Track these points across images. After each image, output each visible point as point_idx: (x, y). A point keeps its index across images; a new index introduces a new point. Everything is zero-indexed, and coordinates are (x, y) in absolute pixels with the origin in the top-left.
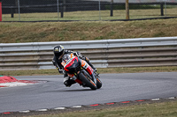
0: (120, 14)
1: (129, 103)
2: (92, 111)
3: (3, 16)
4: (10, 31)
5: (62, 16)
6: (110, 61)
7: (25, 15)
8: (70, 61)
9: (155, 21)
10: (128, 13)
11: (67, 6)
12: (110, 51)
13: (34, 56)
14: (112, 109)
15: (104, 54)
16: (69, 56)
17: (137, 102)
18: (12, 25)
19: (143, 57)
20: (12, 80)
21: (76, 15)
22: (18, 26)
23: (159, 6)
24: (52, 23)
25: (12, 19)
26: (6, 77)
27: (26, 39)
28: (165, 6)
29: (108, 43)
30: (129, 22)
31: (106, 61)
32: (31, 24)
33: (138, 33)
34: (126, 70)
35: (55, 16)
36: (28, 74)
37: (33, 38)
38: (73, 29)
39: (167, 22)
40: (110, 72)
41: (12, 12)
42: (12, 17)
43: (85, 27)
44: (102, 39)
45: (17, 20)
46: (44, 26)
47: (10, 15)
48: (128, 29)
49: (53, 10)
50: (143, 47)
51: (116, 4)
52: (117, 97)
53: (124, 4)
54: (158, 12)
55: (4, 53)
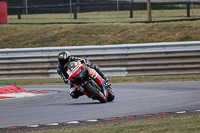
0: (141, 15)
1: (151, 116)
2: (110, 126)
3: (9, 17)
4: (17, 34)
5: (75, 18)
6: (130, 68)
7: (33, 16)
8: (76, 69)
9: (181, 23)
10: (150, 14)
11: (81, 6)
12: (129, 57)
13: (43, 63)
14: (132, 124)
15: (122, 60)
16: (76, 63)
17: (161, 115)
18: (19, 27)
19: (166, 65)
20: (18, 90)
21: (91, 17)
22: (26, 29)
23: (185, 6)
24: (63, 25)
25: (19, 21)
26: (12, 87)
27: (35, 43)
28: (192, 6)
29: (128, 48)
30: (151, 24)
31: (125, 69)
32: (40, 27)
33: (161, 37)
34: (147, 79)
35: (67, 17)
36: (37, 83)
37: (43, 42)
38: (88, 32)
39: (194, 24)
40: (130, 81)
41: (19, 12)
42: (19, 18)
43: (101, 30)
44: (120, 43)
45: (25, 21)
46: (55, 29)
47: (17, 16)
48: (150, 33)
49: (65, 10)
50: (167, 53)
51: (137, 3)
52: (137, 110)
53: (145, 4)
54: (183, 13)
55: (10, 59)
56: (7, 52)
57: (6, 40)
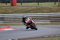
4: (18, 9)
5: (38, 4)
6: (51, 20)
10: (59, 4)
12: (51, 17)
20: (9, 28)
22: (21, 8)
27: (23, 12)
29: (50, 14)
30: (59, 7)
32: (25, 7)
37: (26, 12)
38: (39, 9)
42: (21, 4)
44: (49, 13)
48: (58, 9)
55: (15, 17)
56: (14, 15)
57: (15, 11)
